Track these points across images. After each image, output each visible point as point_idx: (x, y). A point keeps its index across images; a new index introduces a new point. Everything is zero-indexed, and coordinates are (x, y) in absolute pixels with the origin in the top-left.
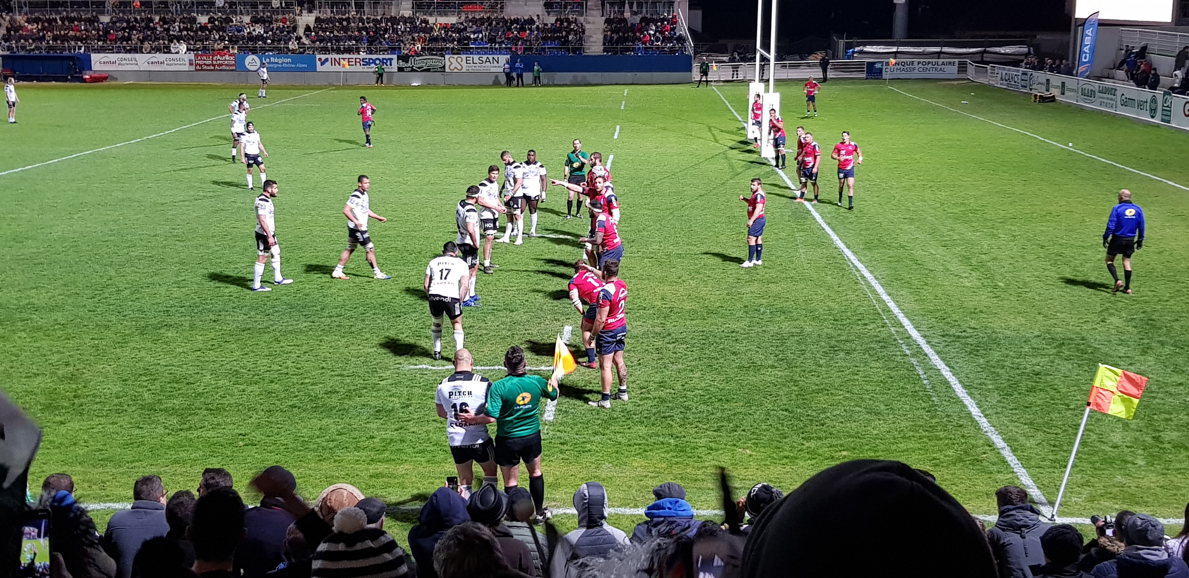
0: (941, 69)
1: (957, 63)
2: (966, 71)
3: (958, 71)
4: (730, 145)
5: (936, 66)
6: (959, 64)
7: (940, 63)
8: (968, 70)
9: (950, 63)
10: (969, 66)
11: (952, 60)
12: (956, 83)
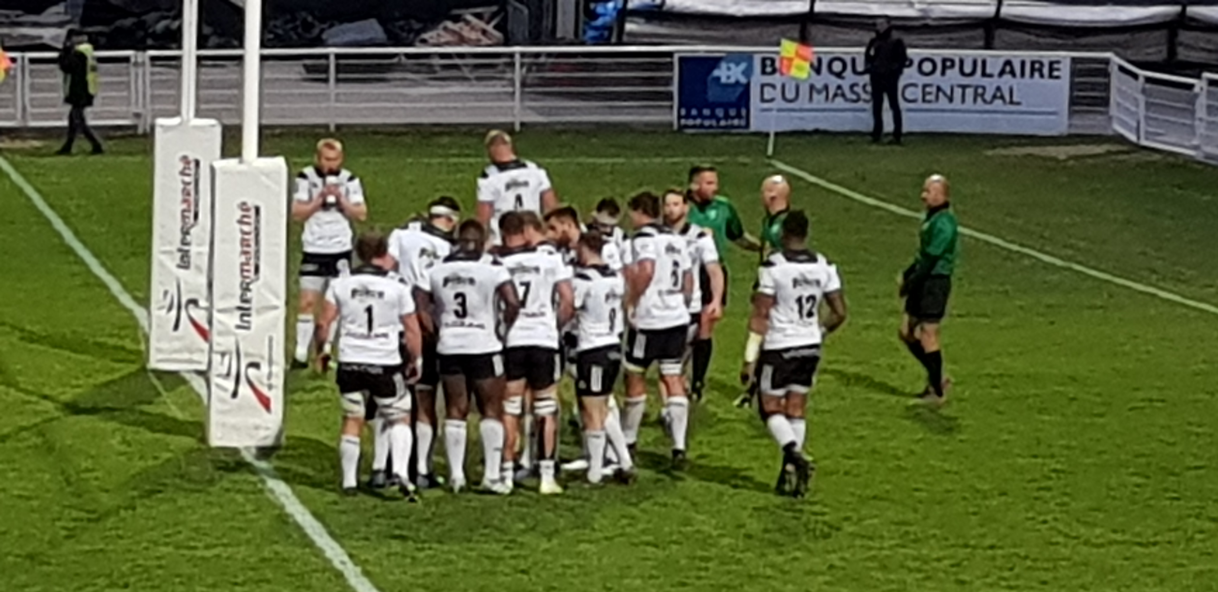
0: (998, 94)
1: (1065, 71)
2: (1105, 102)
3: (1074, 101)
4: (68, 396)
5: (977, 79)
6: (1074, 73)
7: (993, 68)
8: (1114, 97)
9: (1036, 68)
10: (1116, 80)
11: (1047, 56)
12: (1061, 152)
